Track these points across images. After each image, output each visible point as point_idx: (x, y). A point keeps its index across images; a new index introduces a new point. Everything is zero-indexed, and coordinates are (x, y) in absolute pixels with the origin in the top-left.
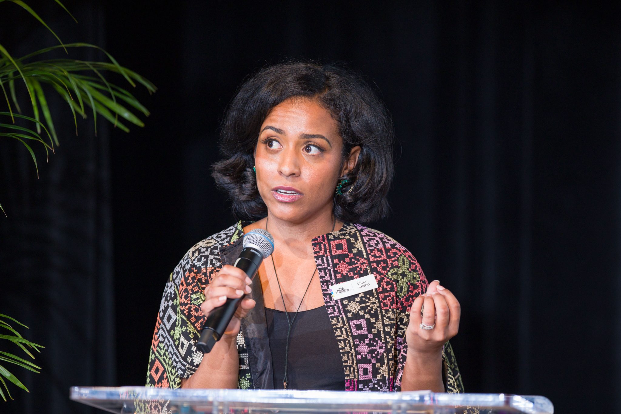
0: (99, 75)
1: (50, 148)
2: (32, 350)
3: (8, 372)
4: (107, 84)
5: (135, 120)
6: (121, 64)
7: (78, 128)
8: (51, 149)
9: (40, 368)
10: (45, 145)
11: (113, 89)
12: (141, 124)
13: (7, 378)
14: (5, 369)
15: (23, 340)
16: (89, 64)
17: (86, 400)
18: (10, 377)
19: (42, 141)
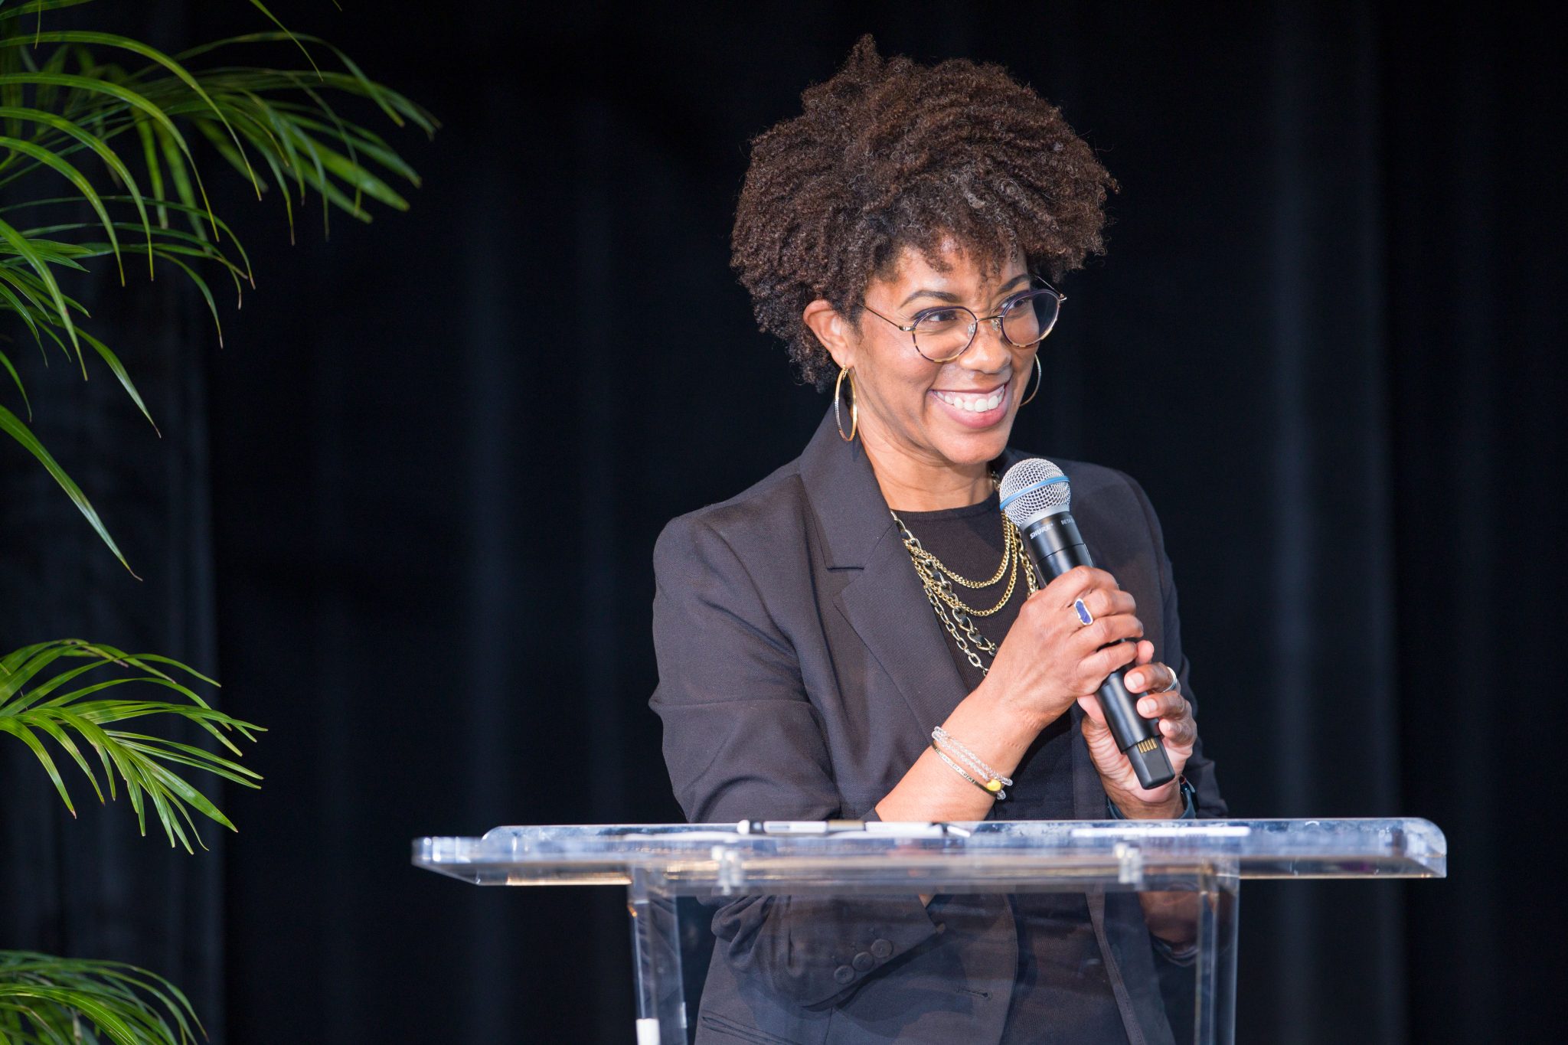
0: (319, 100)
1: (242, 274)
2: (234, 735)
3: (191, 787)
4: (338, 121)
5: (390, 197)
6: (372, 77)
7: (295, 229)
8: (246, 277)
9: (261, 778)
10: (232, 268)
11: (350, 132)
12: (401, 204)
13: (190, 802)
14: (184, 782)
15: (211, 714)
16: (292, 76)
17: (442, 865)
18: (196, 799)
19: (222, 260)
